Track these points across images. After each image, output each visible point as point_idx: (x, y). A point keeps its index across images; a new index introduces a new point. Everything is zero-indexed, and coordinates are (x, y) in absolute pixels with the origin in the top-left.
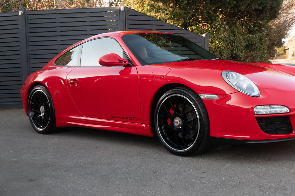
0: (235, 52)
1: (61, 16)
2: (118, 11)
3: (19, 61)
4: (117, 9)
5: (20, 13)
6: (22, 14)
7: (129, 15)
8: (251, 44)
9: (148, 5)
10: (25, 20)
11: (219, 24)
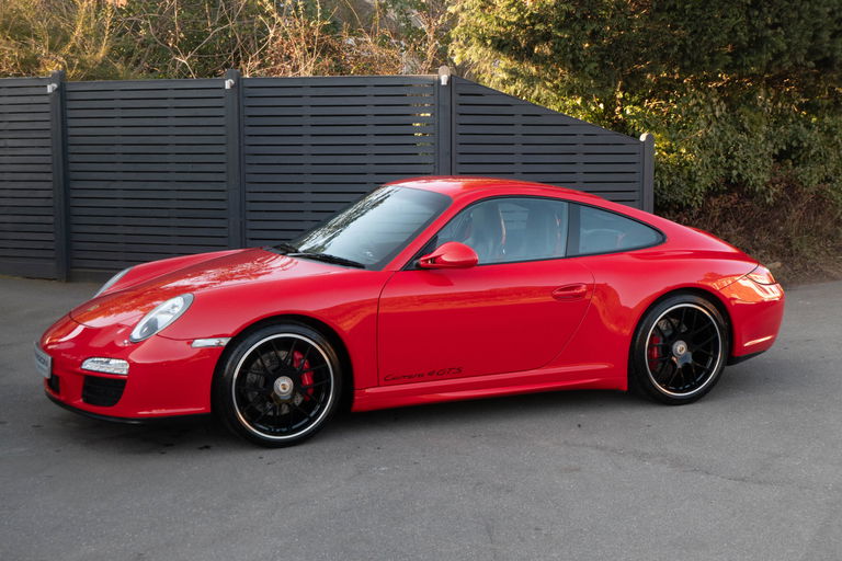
0: (735, 173)
1: (313, 92)
2: (436, 85)
3: (224, 186)
4: (434, 81)
5: (228, 84)
6: (232, 87)
7: (461, 95)
8: (798, 148)
9: (505, 70)
10: (239, 99)
11: (698, 104)
